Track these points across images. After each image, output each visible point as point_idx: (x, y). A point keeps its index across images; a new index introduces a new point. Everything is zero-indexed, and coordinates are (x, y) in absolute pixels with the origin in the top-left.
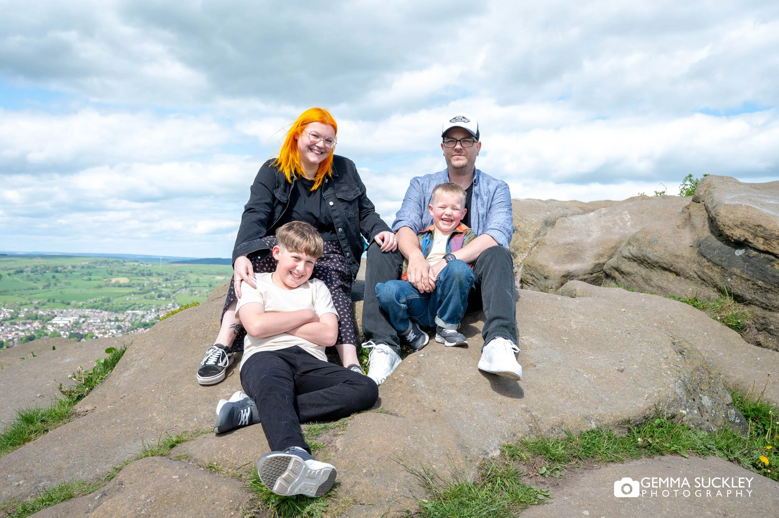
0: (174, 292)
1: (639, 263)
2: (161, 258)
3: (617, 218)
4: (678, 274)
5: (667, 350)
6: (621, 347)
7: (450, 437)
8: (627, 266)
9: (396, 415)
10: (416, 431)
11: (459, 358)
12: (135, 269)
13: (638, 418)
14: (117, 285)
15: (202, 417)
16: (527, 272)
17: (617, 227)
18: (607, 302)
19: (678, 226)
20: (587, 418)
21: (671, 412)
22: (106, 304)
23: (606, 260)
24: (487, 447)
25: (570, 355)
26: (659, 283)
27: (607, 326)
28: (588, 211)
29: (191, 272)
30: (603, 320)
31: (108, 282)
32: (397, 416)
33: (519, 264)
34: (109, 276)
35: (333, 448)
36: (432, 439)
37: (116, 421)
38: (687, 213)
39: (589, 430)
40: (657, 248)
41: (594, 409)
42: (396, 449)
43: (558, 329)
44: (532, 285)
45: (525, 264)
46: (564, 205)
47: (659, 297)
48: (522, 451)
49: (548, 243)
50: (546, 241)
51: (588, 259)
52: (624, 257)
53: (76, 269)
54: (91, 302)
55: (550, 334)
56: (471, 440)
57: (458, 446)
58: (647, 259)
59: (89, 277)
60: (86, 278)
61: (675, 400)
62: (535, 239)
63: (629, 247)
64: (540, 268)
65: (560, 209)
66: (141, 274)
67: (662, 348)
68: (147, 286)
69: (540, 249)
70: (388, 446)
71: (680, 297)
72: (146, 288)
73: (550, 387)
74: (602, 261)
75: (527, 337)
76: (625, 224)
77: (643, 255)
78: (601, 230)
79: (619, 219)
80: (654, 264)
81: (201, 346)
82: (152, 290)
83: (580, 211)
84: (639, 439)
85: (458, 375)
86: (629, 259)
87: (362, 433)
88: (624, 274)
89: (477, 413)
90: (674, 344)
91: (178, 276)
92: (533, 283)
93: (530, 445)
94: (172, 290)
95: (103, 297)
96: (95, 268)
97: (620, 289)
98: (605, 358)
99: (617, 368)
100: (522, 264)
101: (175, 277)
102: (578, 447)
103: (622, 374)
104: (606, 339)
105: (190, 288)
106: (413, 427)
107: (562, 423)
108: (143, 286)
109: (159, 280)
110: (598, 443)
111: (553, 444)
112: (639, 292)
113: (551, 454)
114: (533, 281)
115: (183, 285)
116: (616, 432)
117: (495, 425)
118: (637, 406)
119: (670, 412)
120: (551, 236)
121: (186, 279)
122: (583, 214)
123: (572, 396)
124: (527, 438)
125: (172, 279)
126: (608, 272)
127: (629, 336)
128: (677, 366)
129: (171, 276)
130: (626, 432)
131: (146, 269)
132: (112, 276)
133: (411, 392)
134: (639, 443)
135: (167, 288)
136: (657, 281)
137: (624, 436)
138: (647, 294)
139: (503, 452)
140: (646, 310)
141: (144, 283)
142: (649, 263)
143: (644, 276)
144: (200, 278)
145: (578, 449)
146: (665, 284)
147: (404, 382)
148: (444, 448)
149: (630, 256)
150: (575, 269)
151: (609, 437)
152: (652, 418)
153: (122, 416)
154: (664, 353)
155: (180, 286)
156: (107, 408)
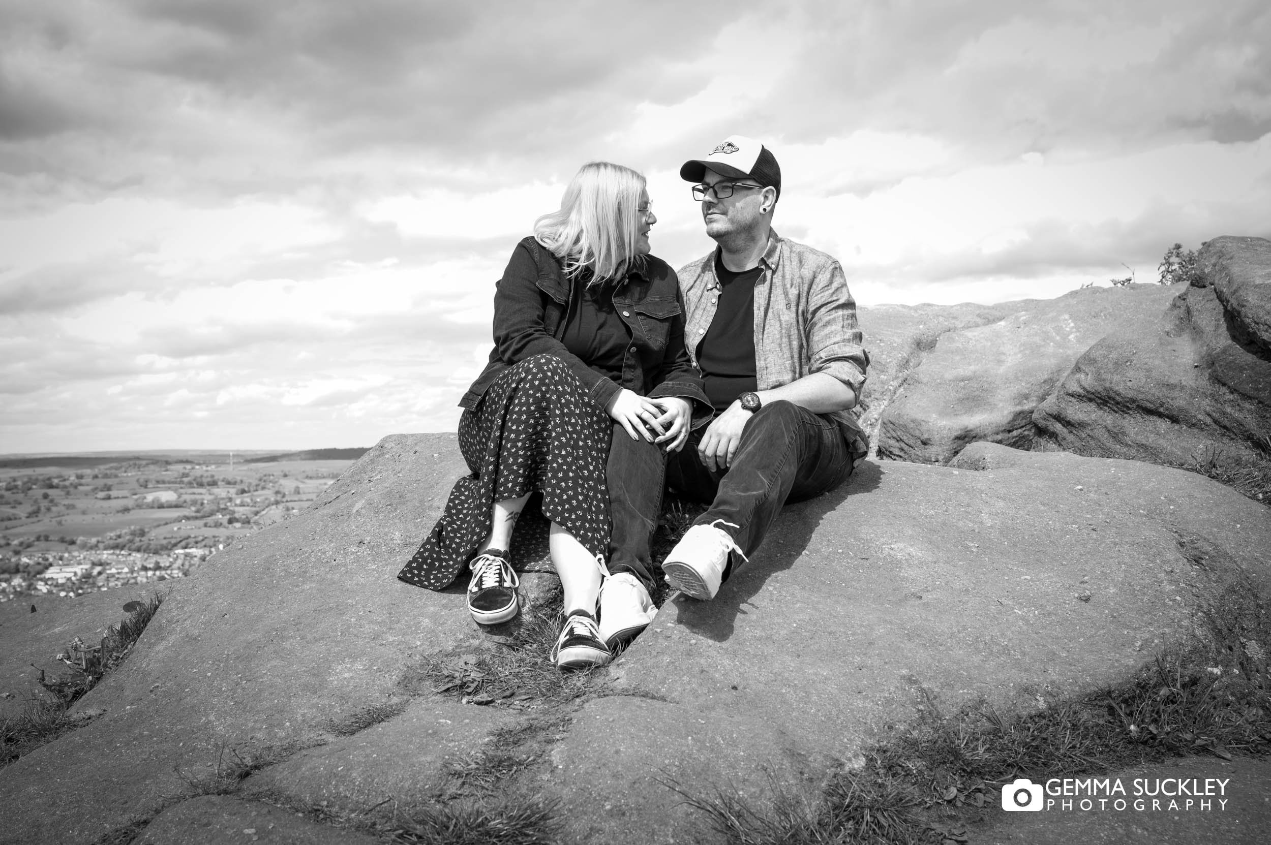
0: (256, 513)
1: (1098, 404)
2: (231, 454)
3: (1049, 328)
4: (1174, 420)
5: (1170, 556)
6: (1081, 555)
7: (767, 736)
8: (1077, 411)
9: (663, 699)
10: (702, 728)
11: (775, 589)
12: (187, 475)
13: (1126, 687)
14: (156, 505)
15: (300, 718)
16: (889, 435)
17: (1052, 344)
18: (1047, 474)
19: (1168, 334)
20: (1028, 690)
21: (1190, 672)
22: (137, 539)
23: (1034, 405)
24: (840, 751)
25: (984, 574)
26: (1141, 439)
27: (1051, 519)
28: (994, 320)
29: (285, 476)
30: (1042, 508)
31: (140, 501)
32: (665, 700)
33: (873, 420)
34: (143, 490)
35: (547, 765)
36: (734, 742)
37: (141, 734)
38: (1183, 308)
39: (1033, 713)
40: (1131, 374)
41: (1039, 673)
42: (667, 762)
43: (958, 528)
44: (901, 457)
45: (885, 421)
46: (949, 313)
47: (1143, 463)
48: (908, 758)
49: (925, 380)
50: (921, 376)
51: (1001, 405)
52: (1069, 395)
53: (83, 481)
54: (111, 538)
55: (943, 537)
56: (808, 740)
57: (784, 752)
58: (1113, 395)
59: (107, 493)
60: (101, 495)
61: (1194, 650)
62: (900, 374)
63: (1078, 376)
64: (912, 425)
65: (941, 319)
66: (197, 484)
67: (1159, 554)
68: (208, 504)
69: (911, 391)
70: (651, 756)
71: (1183, 461)
72: (207, 508)
73: (953, 634)
74: (1027, 406)
75: (901, 545)
76: (1065, 337)
77: (1105, 389)
78: (1021, 351)
79: (1053, 328)
80: (1128, 404)
81: (296, 589)
82: (218, 511)
83: (979, 320)
84: (1132, 727)
85: (776, 620)
86: (1079, 397)
87: (600, 735)
88: (1073, 425)
89: (816, 690)
90: (1182, 545)
91: (262, 484)
92: (901, 454)
93: (923, 745)
94: (254, 509)
95: (133, 527)
96: (116, 476)
97: (1067, 453)
98: (1052, 577)
99: (1076, 595)
100: (880, 421)
101: (257, 485)
102: (1015, 747)
103: (1088, 606)
104: (1051, 542)
105: (283, 504)
106: (697, 720)
107: (982, 702)
108: (202, 504)
109: (228, 492)
110: (1054, 736)
111: (967, 743)
112: (1102, 456)
113: (963, 761)
114: (902, 449)
115: (272, 499)
116: (1085, 716)
117: (852, 711)
118: (1122, 664)
119: (1187, 672)
120: (928, 366)
121: (277, 489)
122: (985, 324)
123: (995, 650)
124: (915, 733)
125: (252, 489)
126: (1042, 423)
127: (1094, 536)
128: (1192, 586)
129: (250, 484)
130: (1106, 714)
131: (205, 475)
132: (147, 490)
133: (689, 654)
134: (1131, 734)
135: (244, 506)
136: (1137, 434)
137: (1101, 722)
138: (1119, 460)
139: (871, 760)
140: (1121, 487)
141: (203, 499)
142: (1118, 403)
143: (1110, 427)
144: (301, 486)
145: (1016, 751)
146: (1151, 440)
147: (674, 636)
148: (757, 757)
149: (1081, 391)
150: (978, 424)
151: (1073, 725)
152: (1155, 686)
153: (153, 723)
154: (1164, 562)
155: (267, 502)
156: (124, 711)
